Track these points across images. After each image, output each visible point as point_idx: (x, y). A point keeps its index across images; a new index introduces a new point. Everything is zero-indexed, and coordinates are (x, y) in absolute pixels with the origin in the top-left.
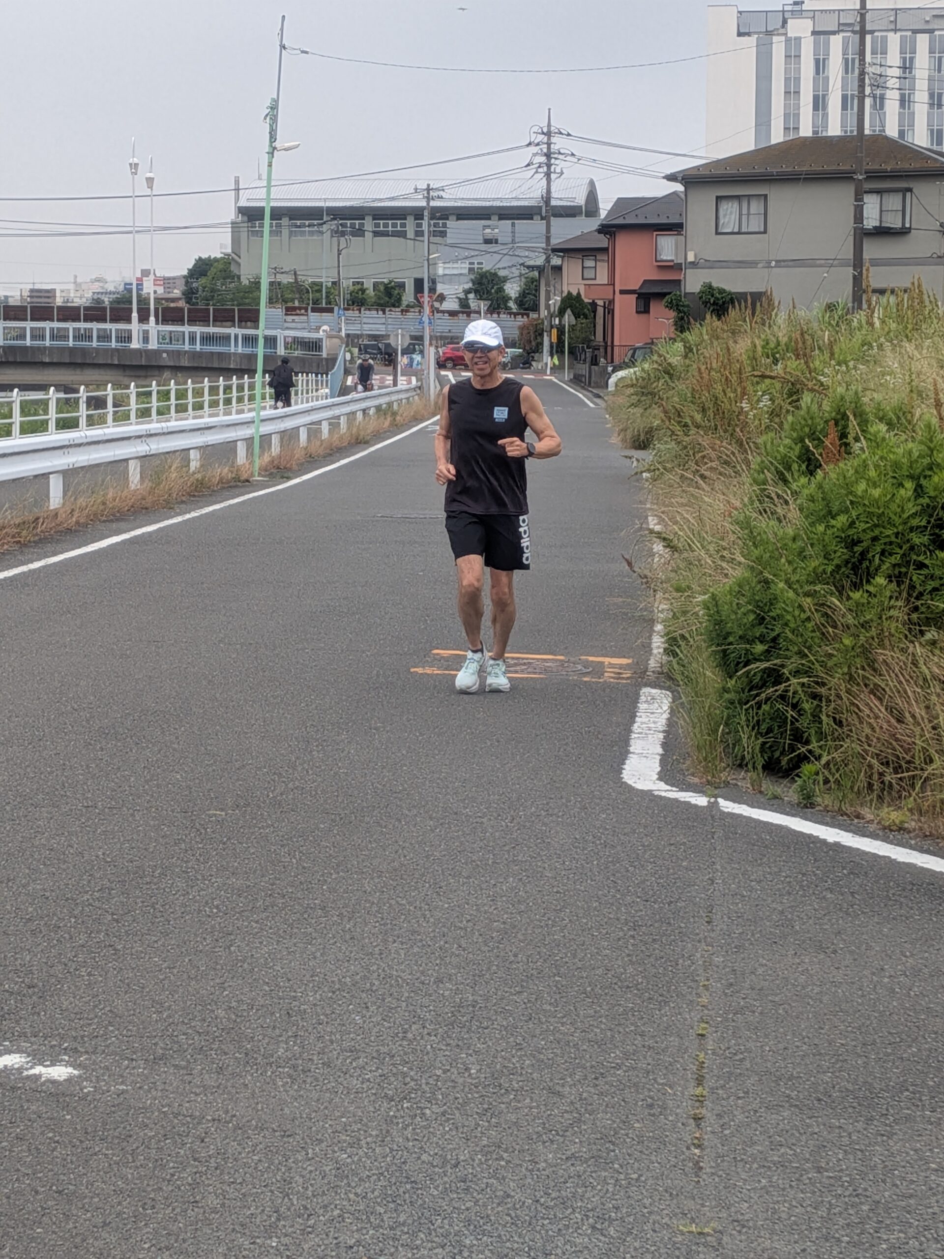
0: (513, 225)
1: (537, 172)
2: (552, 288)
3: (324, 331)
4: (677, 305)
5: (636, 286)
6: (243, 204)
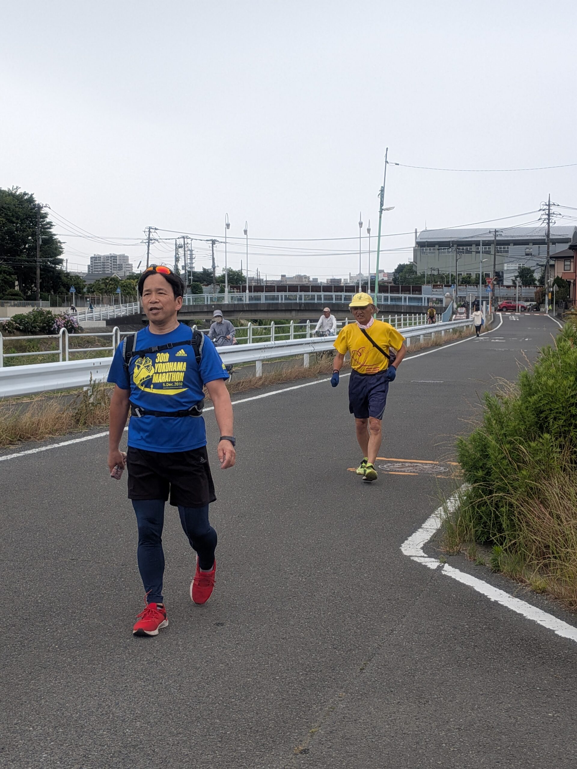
0: (539, 247)
1: (543, 223)
2: (550, 274)
3: (446, 295)
6: (419, 240)
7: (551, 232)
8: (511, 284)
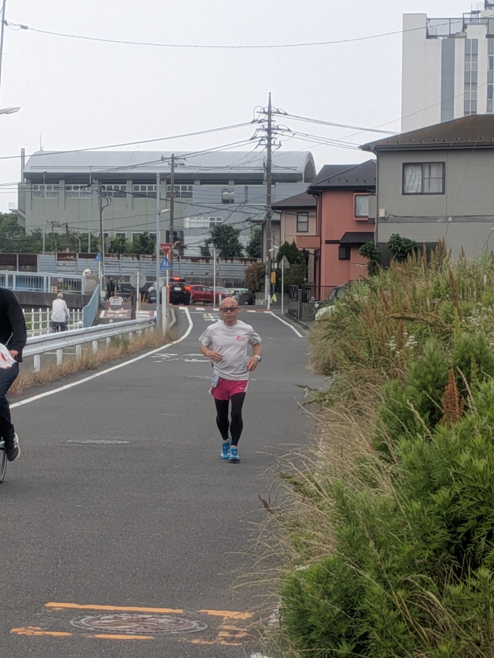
0: (246, 188)
1: (259, 144)
2: (272, 238)
3: (86, 273)
4: (371, 253)
5: (338, 237)
6: (28, 170)
7: (274, 162)
8: (197, 253)
